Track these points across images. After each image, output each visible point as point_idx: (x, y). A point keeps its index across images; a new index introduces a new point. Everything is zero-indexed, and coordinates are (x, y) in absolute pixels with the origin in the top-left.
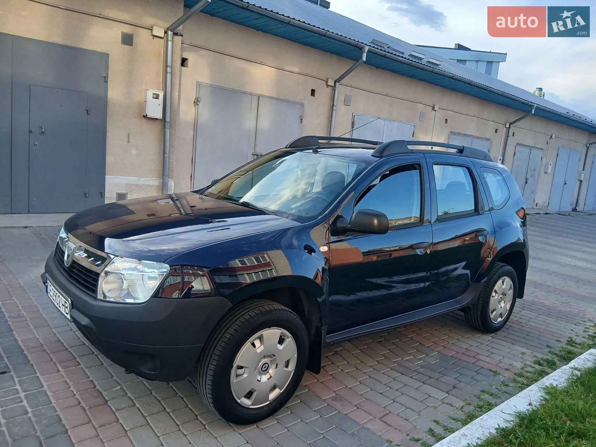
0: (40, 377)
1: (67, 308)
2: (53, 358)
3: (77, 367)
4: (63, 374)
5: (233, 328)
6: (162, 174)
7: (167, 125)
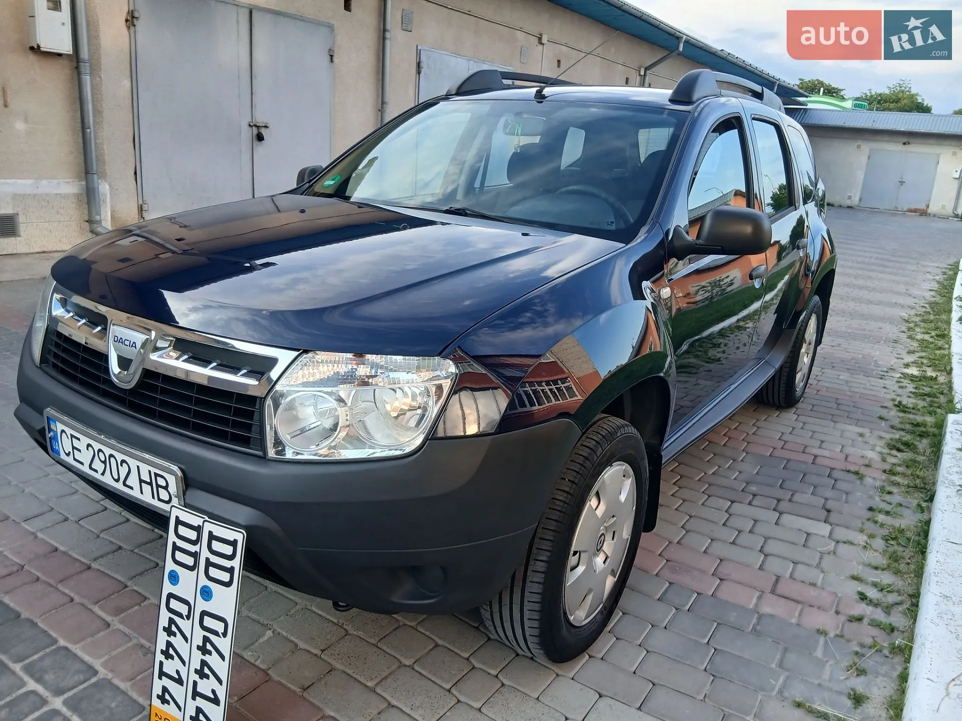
0: (76, 649)
1: (166, 488)
2: (72, 595)
3: (142, 604)
4: (122, 627)
5: (565, 479)
6: (84, 171)
7: (85, 68)
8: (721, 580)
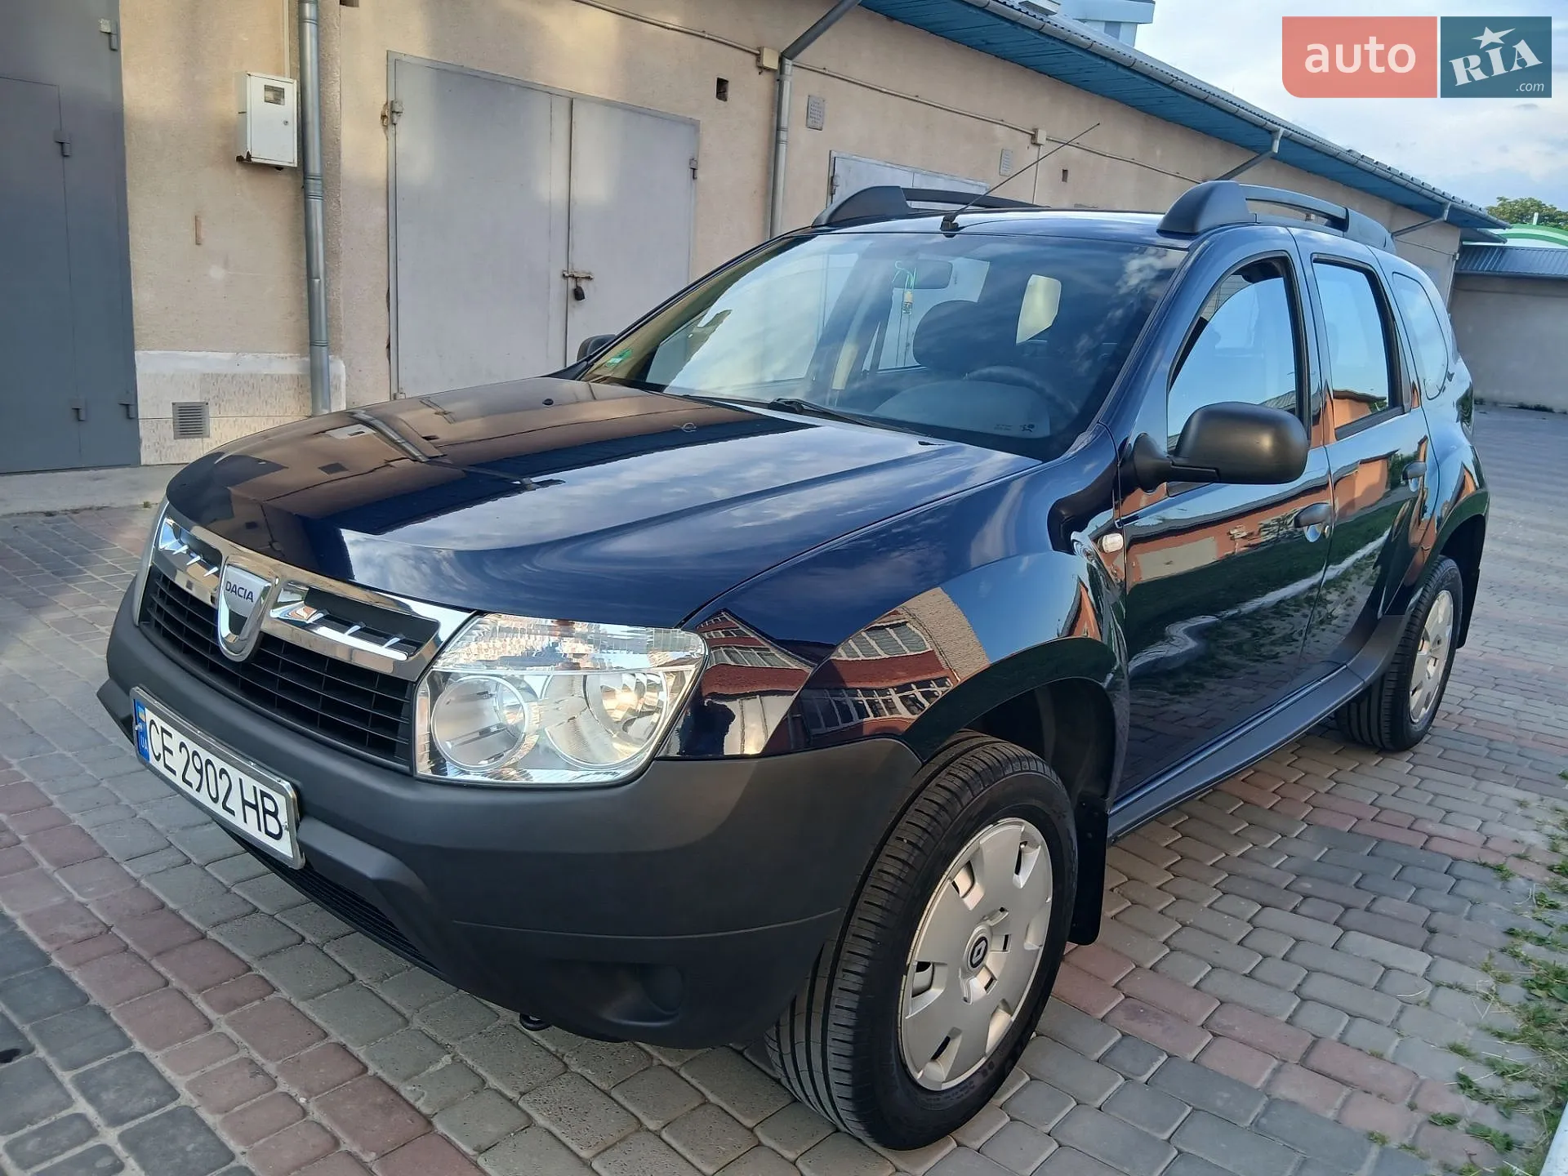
0: (156, 1058)
1: (275, 815)
2: (169, 976)
3: (266, 998)
4: (229, 1031)
5: (902, 840)
6: (309, 341)
7: (314, 187)
8: (1214, 1035)
